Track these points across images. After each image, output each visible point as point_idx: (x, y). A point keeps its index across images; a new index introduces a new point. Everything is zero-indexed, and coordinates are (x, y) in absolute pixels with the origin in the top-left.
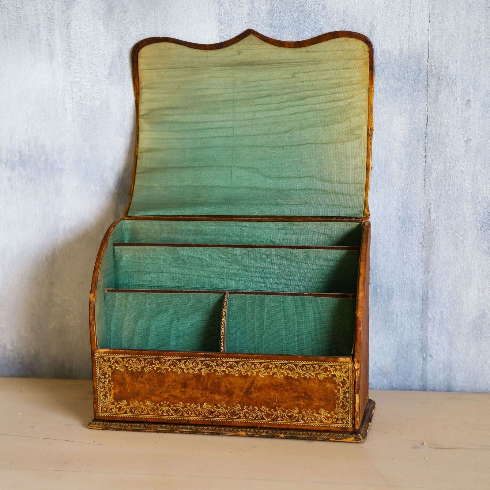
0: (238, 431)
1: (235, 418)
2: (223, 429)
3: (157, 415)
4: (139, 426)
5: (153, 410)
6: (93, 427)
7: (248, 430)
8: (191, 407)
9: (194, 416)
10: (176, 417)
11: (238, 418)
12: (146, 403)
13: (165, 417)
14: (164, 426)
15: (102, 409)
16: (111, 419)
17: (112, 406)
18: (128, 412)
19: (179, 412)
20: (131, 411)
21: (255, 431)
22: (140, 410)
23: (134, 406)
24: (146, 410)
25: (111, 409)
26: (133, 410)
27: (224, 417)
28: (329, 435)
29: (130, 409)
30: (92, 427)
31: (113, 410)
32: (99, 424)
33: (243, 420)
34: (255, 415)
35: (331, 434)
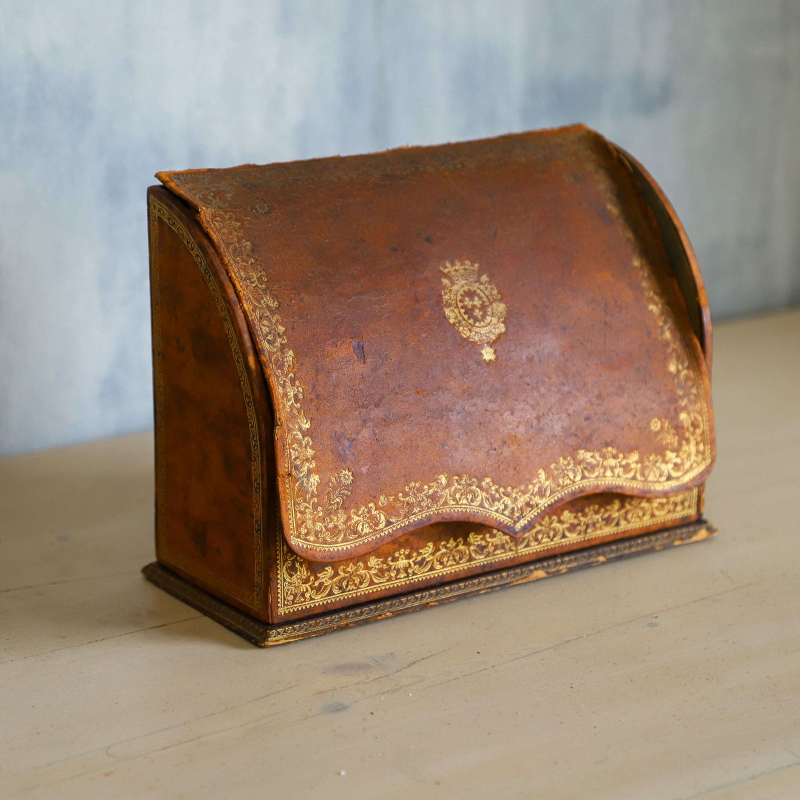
0: (531, 571)
1: (520, 549)
2: (504, 574)
3: (388, 581)
4: (362, 613)
5: (381, 573)
6: (279, 641)
7: (545, 564)
8: (447, 548)
9: (453, 565)
10: (422, 575)
11: (526, 547)
12: (369, 563)
13: (402, 581)
14: (404, 599)
15: (284, 599)
16: (302, 615)
17: (304, 587)
18: (336, 591)
19: (426, 564)
20: (341, 588)
21: (556, 564)
22: (357, 581)
23: (346, 575)
24: (368, 576)
25: (303, 595)
26: (344, 584)
27: (503, 551)
28: (669, 537)
29: (339, 582)
30: (277, 641)
31: (307, 595)
32: (285, 632)
33: (535, 547)
34: (552, 533)
35: (672, 533)
